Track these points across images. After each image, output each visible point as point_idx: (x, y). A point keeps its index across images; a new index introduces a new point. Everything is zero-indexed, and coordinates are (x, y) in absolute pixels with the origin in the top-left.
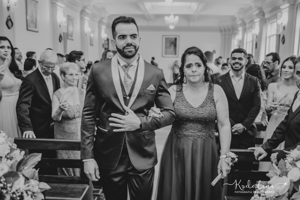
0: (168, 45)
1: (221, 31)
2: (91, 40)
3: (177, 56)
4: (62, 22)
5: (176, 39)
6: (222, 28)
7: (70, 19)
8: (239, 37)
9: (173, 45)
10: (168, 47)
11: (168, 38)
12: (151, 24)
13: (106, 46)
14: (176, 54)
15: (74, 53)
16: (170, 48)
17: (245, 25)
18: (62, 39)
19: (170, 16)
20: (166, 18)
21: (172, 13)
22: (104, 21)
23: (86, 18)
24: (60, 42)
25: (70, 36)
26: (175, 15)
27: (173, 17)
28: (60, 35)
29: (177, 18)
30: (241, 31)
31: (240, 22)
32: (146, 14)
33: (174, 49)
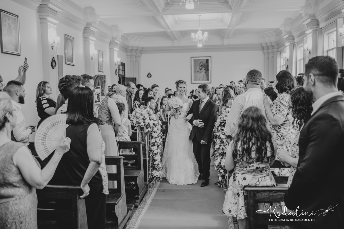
0: (198, 69)
1: (263, 49)
2: (100, 65)
4: (54, 42)
5: (207, 61)
6: (264, 45)
7: (68, 39)
8: (286, 54)
9: (203, 69)
10: (198, 71)
11: (198, 60)
12: (176, 44)
13: (121, 73)
14: (208, 80)
16: (201, 72)
17: (294, 39)
18: (56, 63)
19: (197, 32)
20: (193, 35)
21: (200, 28)
22: (116, 41)
23: (91, 38)
24: (53, 68)
25: (68, 61)
26: (203, 31)
27: (201, 33)
28: (53, 59)
29: (206, 34)
30: (288, 47)
31: (287, 36)
32: (169, 30)
33: (206, 73)
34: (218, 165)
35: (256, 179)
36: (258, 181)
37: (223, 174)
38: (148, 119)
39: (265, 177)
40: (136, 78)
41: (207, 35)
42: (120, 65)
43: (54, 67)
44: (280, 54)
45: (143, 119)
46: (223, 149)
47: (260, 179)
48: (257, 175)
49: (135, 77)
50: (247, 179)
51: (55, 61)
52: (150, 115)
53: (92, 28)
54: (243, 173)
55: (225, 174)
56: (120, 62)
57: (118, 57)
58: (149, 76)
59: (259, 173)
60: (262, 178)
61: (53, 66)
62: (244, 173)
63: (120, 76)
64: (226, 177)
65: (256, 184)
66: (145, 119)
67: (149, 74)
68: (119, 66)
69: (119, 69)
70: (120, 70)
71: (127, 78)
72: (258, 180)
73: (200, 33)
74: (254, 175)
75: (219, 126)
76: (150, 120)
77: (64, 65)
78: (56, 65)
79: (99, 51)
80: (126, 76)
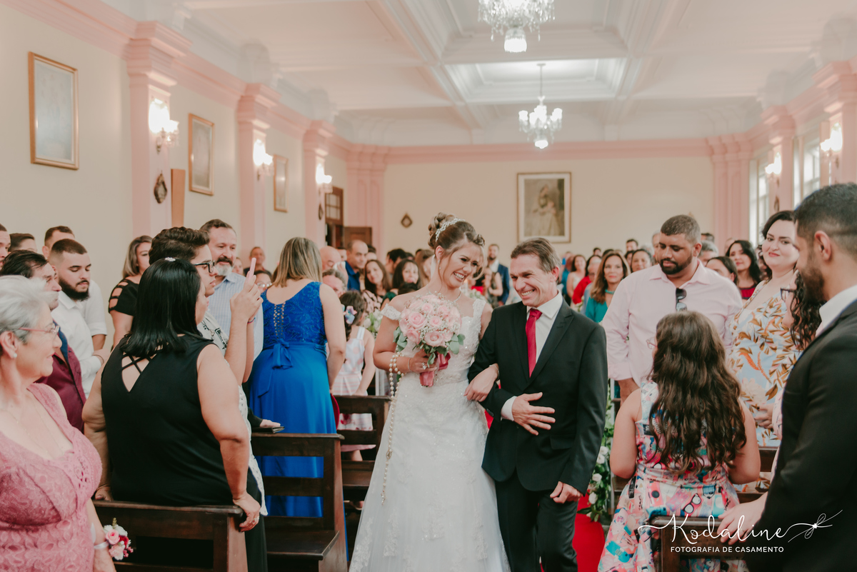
0: (536, 206)
1: (711, 152)
2: (277, 193)
3: (566, 238)
4: (163, 134)
5: (561, 183)
6: (714, 143)
7: (195, 125)
8: (775, 167)
9: (550, 204)
10: (535, 211)
11: (536, 181)
12: (479, 138)
13: (334, 214)
14: (562, 233)
15: (171, 238)
16: (543, 214)
17: (793, 127)
18: (166, 190)
19: (535, 110)
20: (523, 115)
21: (542, 99)
22: (322, 132)
23: (256, 122)
24: (159, 201)
25: (198, 183)
26: (550, 107)
27: (545, 112)
28: (158, 180)
29: (558, 114)
30: (779, 147)
31: (774, 119)
32: (459, 104)
33: (556, 215)
35: (685, 497)
36: (690, 504)
37: (600, 486)
39: (711, 496)
40: (370, 230)
41: (560, 117)
42: (330, 194)
43: (161, 200)
44: (758, 165)
47: (696, 500)
48: (691, 488)
49: (369, 225)
50: (663, 494)
51: (163, 183)
53: (260, 99)
54: (653, 478)
55: (606, 486)
56: (331, 187)
57: (326, 174)
58: (407, 222)
59: (695, 482)
60: (703, 497)
61: (160, 196)
62: (655, 480)
63: (331, 223)
64: (609, 493)
65: (684, 510)
67: (406, 217)
68: (327, 196)
69: (328, 203)
70: (330, 206)
71: (348, 228)
72: (692, 501)
73: (540, 111)
74: (681, 487)
77: (187, 194)
78: (165, 195)
79: (276, 158)
80: (346, 223)
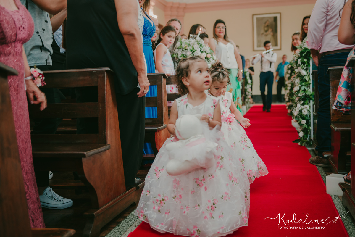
3: (278, 47)
5: (275, 19)
11: (262, 18)
16: (266, 35)
33: (273, 36)
34: (298, 115)
38: (199, 50)
45: (192, 51)
46: (305, 90)
52: (201, 45)
66: (194, 50)
75: (299, 58)
76: (202, 52)
